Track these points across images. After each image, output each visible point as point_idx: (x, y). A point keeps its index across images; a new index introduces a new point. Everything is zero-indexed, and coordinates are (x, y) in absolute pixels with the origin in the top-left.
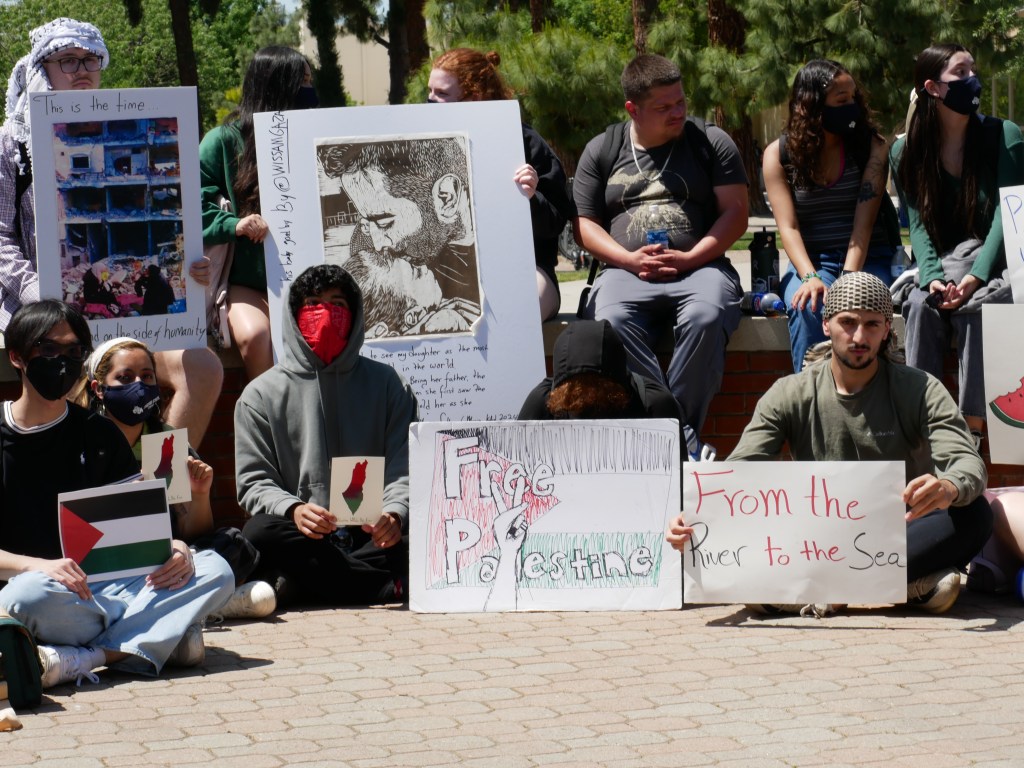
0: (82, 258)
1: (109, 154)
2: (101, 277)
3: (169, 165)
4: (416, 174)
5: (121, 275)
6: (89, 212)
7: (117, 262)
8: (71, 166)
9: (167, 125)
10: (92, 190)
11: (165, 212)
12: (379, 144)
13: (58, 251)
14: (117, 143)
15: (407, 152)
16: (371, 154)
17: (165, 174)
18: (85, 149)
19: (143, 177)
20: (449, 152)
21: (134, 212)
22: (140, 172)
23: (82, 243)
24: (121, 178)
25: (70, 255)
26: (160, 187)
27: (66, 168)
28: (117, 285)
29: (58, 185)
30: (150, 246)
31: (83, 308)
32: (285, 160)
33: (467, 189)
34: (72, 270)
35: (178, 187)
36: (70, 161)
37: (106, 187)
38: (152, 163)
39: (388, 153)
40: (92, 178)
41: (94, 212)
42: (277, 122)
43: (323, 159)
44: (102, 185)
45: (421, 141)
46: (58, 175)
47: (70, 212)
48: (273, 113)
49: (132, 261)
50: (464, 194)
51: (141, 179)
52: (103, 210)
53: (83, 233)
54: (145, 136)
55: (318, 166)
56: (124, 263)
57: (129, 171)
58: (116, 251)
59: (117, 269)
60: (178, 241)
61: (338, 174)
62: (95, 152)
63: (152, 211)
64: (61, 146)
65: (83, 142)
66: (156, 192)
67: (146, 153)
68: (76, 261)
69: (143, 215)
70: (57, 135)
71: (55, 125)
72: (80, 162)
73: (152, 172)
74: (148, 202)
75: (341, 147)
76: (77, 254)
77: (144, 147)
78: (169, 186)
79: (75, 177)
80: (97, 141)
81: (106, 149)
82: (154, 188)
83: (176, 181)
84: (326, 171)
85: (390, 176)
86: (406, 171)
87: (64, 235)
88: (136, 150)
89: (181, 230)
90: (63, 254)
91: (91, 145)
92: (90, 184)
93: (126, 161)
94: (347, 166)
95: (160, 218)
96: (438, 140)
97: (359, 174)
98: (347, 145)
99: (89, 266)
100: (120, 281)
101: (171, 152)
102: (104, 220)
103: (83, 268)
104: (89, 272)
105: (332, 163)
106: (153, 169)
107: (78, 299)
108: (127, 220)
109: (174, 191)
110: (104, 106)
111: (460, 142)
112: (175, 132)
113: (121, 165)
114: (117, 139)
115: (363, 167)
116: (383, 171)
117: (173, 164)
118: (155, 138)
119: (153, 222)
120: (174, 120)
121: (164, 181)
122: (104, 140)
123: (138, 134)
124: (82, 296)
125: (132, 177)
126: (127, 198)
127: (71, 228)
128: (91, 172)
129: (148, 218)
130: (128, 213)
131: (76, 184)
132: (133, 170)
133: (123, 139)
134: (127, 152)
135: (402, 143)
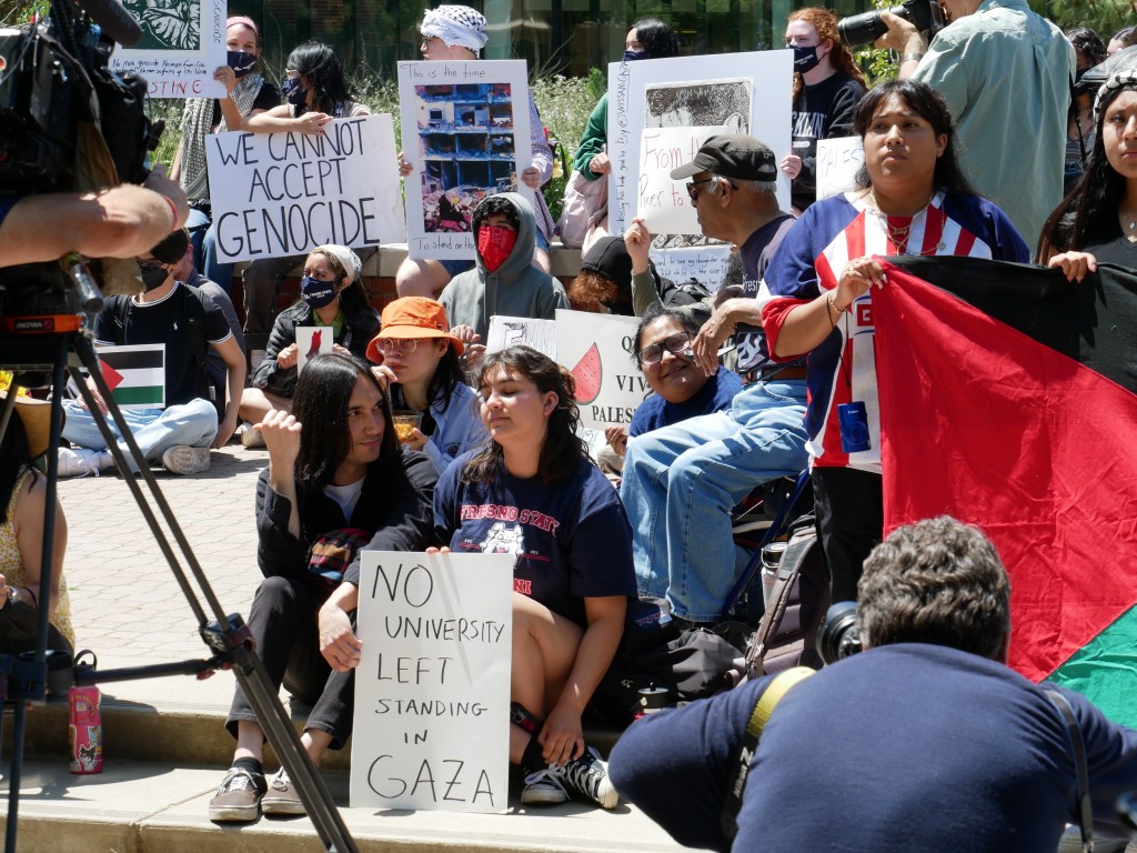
0: (438, 186)
1: (458, 109)
2: (452, 201)
3: (505, 119)
4: (712, 113)
5: (467, 201)
6: (443, 152)
7: (465, 190)
8: (429, 117)
9: (502, 89)
10: (445, 136)
11: (502, 155)
12: (688, 88)
13: (420, 180)
14: (464, 102)
15: (708, 95)
16: (682, 96)
17: (501, 126)
18: (439, 105)
19: (485, 128)
20: (737, 95)
21: (477, 154)
22: (482, 123)
23: (438, 175)
24: (467, 128)
25: (428, 183)
26: (498, 136)
27: (426, 119)
28: (465, 208)
29: (420, 132)
30: (490, 180)
31: (439, 223)
32: (625, 103)
33: (747, 126)
34: (431, 195)
35: (511, 136)
36: (428, 113)
37: (456, 134)
38: (491, 118)
39: (695, 96)
40: (446, 126)
41: (446, 152)
42: (623, 70)
43: (650, 100)
44: (452, 132)
45: (719, 85)
46: (419, 124)
47: (428, 152)
48: (620, 63)
49: (477, 190)
50: (745, 129)
51: (483, 130)
52: (454, 151)
53: (439, 168)
54: (484, 97)
55: (646, 106)
56: (470, 191)
57: (473, 123)
58: (465, 182)
59: (464, 196)
60: (513, 177)
61: (659, 114)
62: (447, 108)
63: (492, 154)
64: (421, 102)
65: (438, 100)
66: (494, 140)
67: (487, 110)
68: (433, 188)
69: (484, 156)
70: (418, 94)
71: (416, 87)
72: (436, 115)
73: (491, 124)
74: (488, 146)
75: (663, 91)
76: (434, 183)
77: (484, 105)
78: (504, 136)
79: (432, 125)
80: (448, 100)
81: (456, 105)
82: (493, 136)
83: (510, 132)
84: (652, 111)
85: (694, 115)
86: (705, 111)
87: (424, 168)
88: (479, 107)
89: (514, 169)
90: (424, 183)
91: (444, 102)
92: (443, 132)
93: (471, 115)
94: (666, 106)
95: (498, 159)
96: (731, 84)
97: (673, 113)
98: (667, 89)
99: (443, 192)
100: (467, 205)
101: (506, 110)
102: (454, 159)
103: (439, 193)
104: (444, 197)
105: (656, 105)
106: (492, 121)
107: (435, 216)
108: (473, 159)
109: (509, 140)
110: (454, 73)
111: (746, 85)
112: (509, 94)
113: (467, 118)
114: (464, 99)
115: (676, 107)
116: (690, 111)
117: (508, 119)
118: (494, 98)
119: (492, 162)
120: (509, 85)
121: (501, 132)
122: (454, 99)
123: (480, 95)
124: (438, 214)
125: (476, 128)
126: (471, 143)
127: (430, 164)
128: (444, 122)
129: (488, 159)
130: (473, 154)
131: (433, 131)
132: (477, 122)
133: (469, 98)
134: (472, 109)
135: (705, 87)
